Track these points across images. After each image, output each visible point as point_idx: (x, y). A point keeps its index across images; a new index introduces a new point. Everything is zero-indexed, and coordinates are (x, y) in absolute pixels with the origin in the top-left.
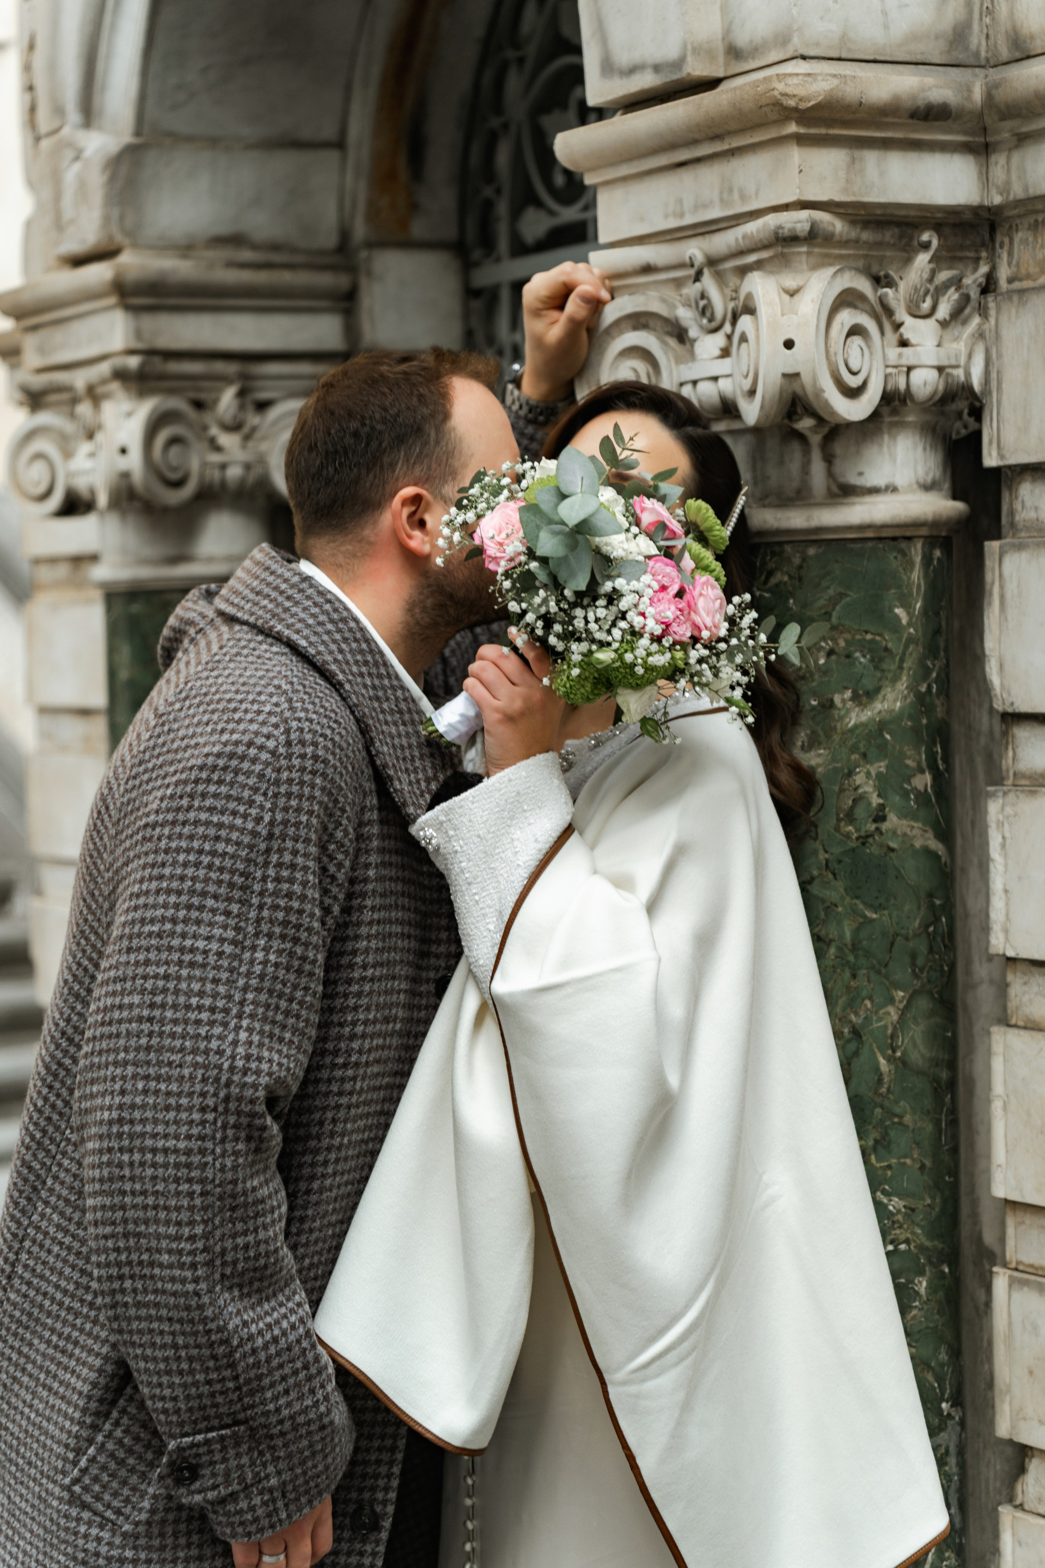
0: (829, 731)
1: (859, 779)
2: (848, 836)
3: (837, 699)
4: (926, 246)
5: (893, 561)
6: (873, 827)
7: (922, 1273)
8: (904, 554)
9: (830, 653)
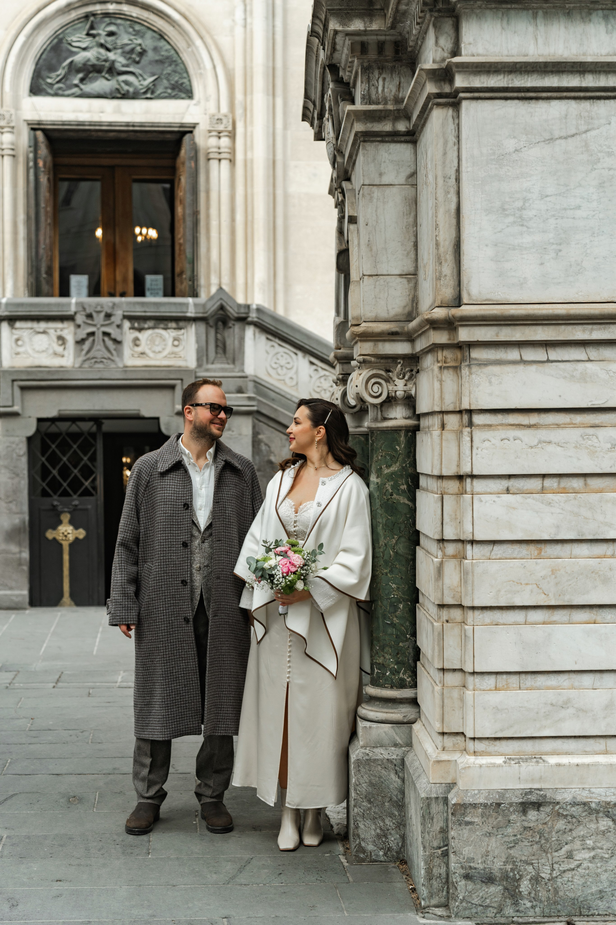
0: (381, 474)
1: (387, 486)
2: (384, 499)
3: (383, 467)
4: (400, 363)
5: (396, 435)
6: (390, 497)
7: (401, 603)
8: (399, 434)
9: (381, 456)
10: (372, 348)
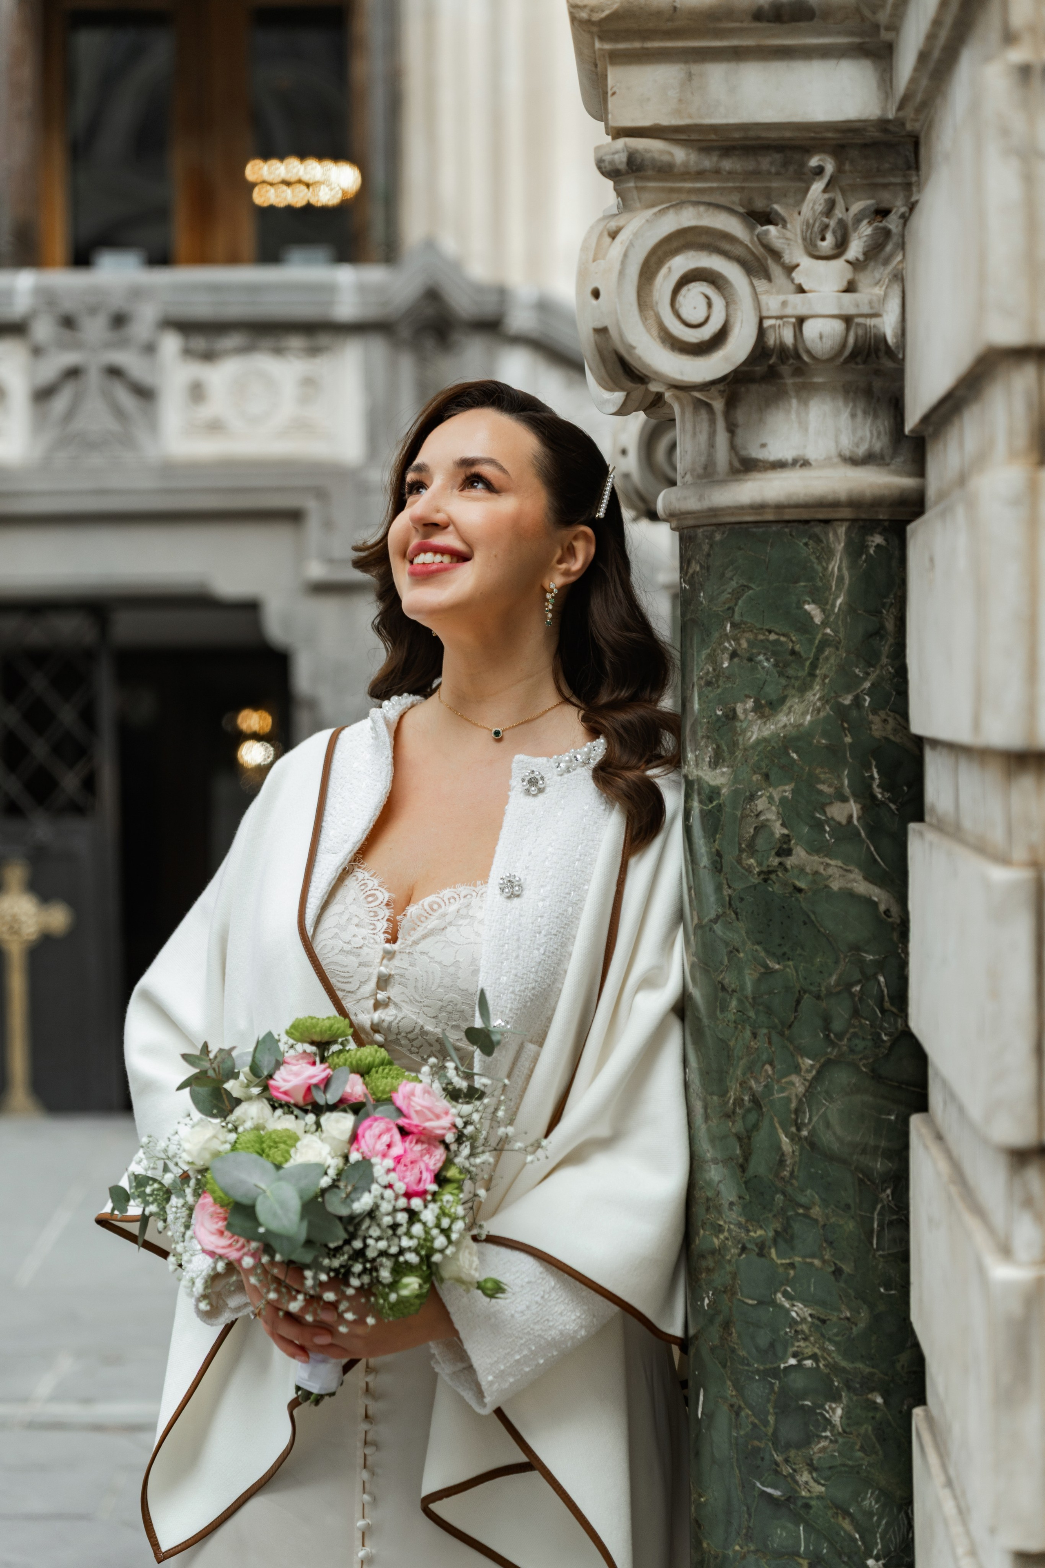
0: (733, 745)
1: (761, 804)
2: (749, 869)
3: (739, 709)
4: (819, 171)
5: (804, 548)
6: (775, 861)
7: (835, 1397)
8: (819, 540)
9: (734, 655)
10: (673, 94)
